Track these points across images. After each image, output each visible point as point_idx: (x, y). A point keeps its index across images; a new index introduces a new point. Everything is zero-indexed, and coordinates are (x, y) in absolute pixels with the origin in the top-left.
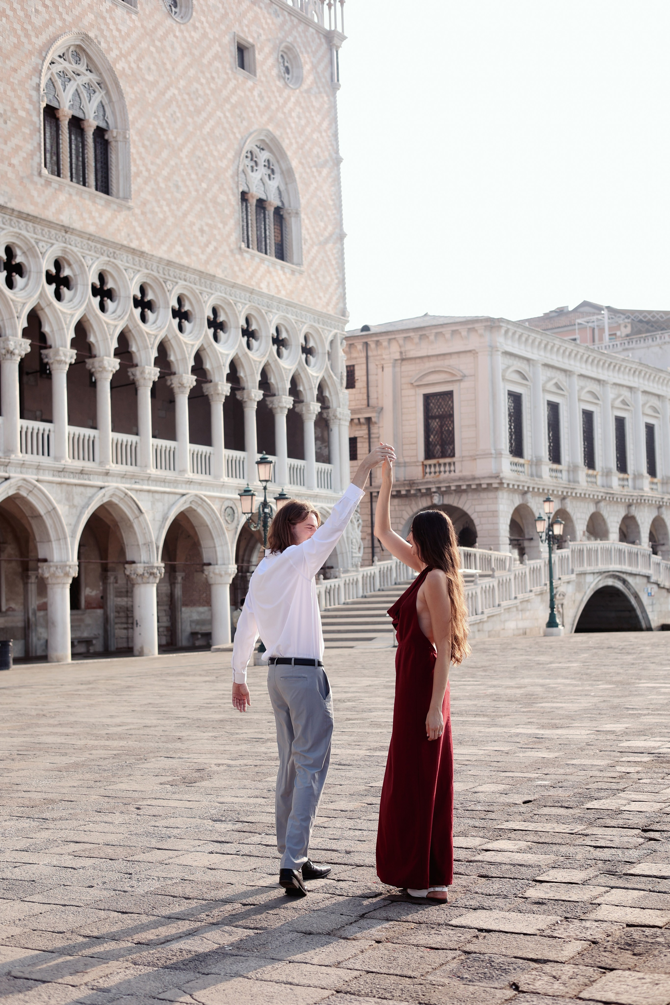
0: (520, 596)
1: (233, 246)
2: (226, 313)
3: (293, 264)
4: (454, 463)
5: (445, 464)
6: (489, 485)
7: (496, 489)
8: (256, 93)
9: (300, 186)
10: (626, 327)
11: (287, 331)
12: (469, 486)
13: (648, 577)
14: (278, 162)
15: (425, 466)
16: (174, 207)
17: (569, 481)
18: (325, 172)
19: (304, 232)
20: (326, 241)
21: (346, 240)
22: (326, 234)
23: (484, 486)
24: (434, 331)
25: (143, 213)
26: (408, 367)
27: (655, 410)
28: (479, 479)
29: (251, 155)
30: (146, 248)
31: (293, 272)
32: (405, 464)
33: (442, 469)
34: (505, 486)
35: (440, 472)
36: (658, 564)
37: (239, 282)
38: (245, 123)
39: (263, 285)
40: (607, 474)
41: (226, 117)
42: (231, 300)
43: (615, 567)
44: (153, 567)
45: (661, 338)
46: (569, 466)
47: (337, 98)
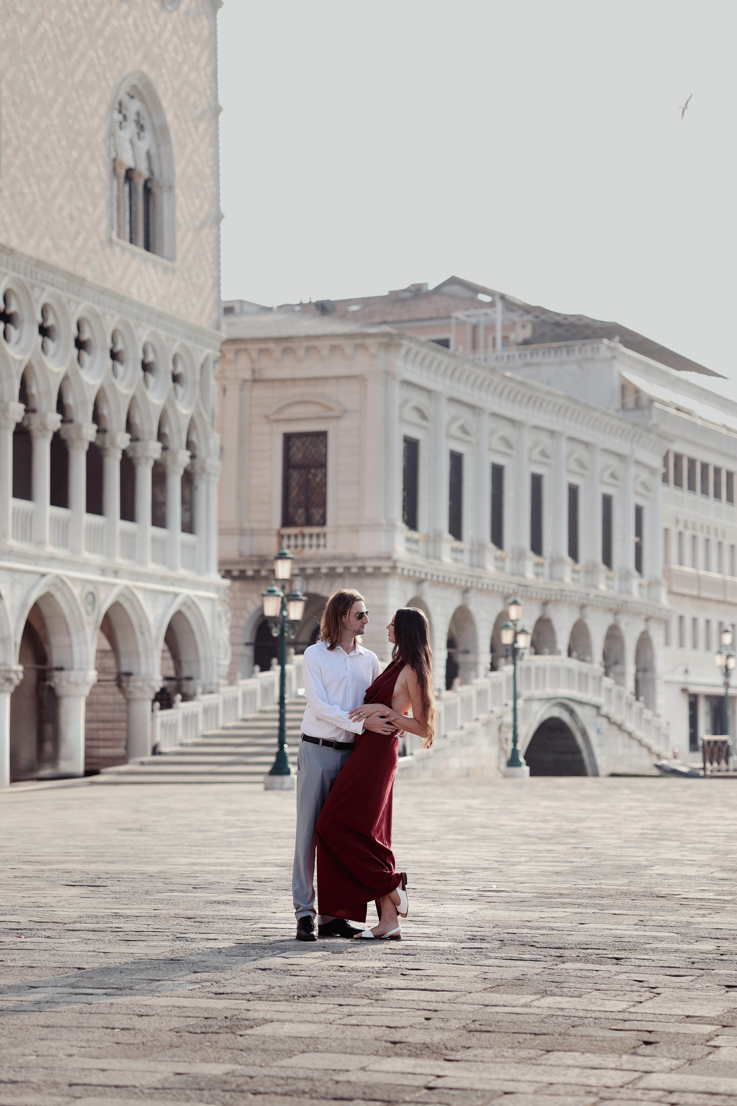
0: (467, 725)
1: (103, 237)
2: (91, 329)
3: (162, 256)
4: (325, 535)
5: (311, 536)
6: (377, 569)
7: (387, 575)
8: (130, 21)
9: (176, 149)
10: (524, 327)
11: (154, 351)
12: (347, 569)
13: (598, 708)
14: (150, 114)
15: (281, 537)
16: (43, 186)
17: (472, 565)
18: (202, 126)
19: (178, 213)
20: (202, 226)
21: (223, 224)
22: (202, 215)
23: (369, 570)
24: (305, 344)
25: (13, 196)
26: (261, 392)
27: (581, 464)
28: (362, 559)
29: (121, 107)
30: (14, 243)
31: (165, 270)
32: (253, 533)
33: (307, 541)
34: (399, 571)
35: (303, 546)
36: (609, 690)
37: (109, 286)
38: (119, 64)
39: (134, 290)
40: (519, 557)
41: (98, 57)
42: (98, 309)
43: (563, 692)
44: (10, 671)
45: (580, 350)
46: (473, 545)
47: (218, 22)
